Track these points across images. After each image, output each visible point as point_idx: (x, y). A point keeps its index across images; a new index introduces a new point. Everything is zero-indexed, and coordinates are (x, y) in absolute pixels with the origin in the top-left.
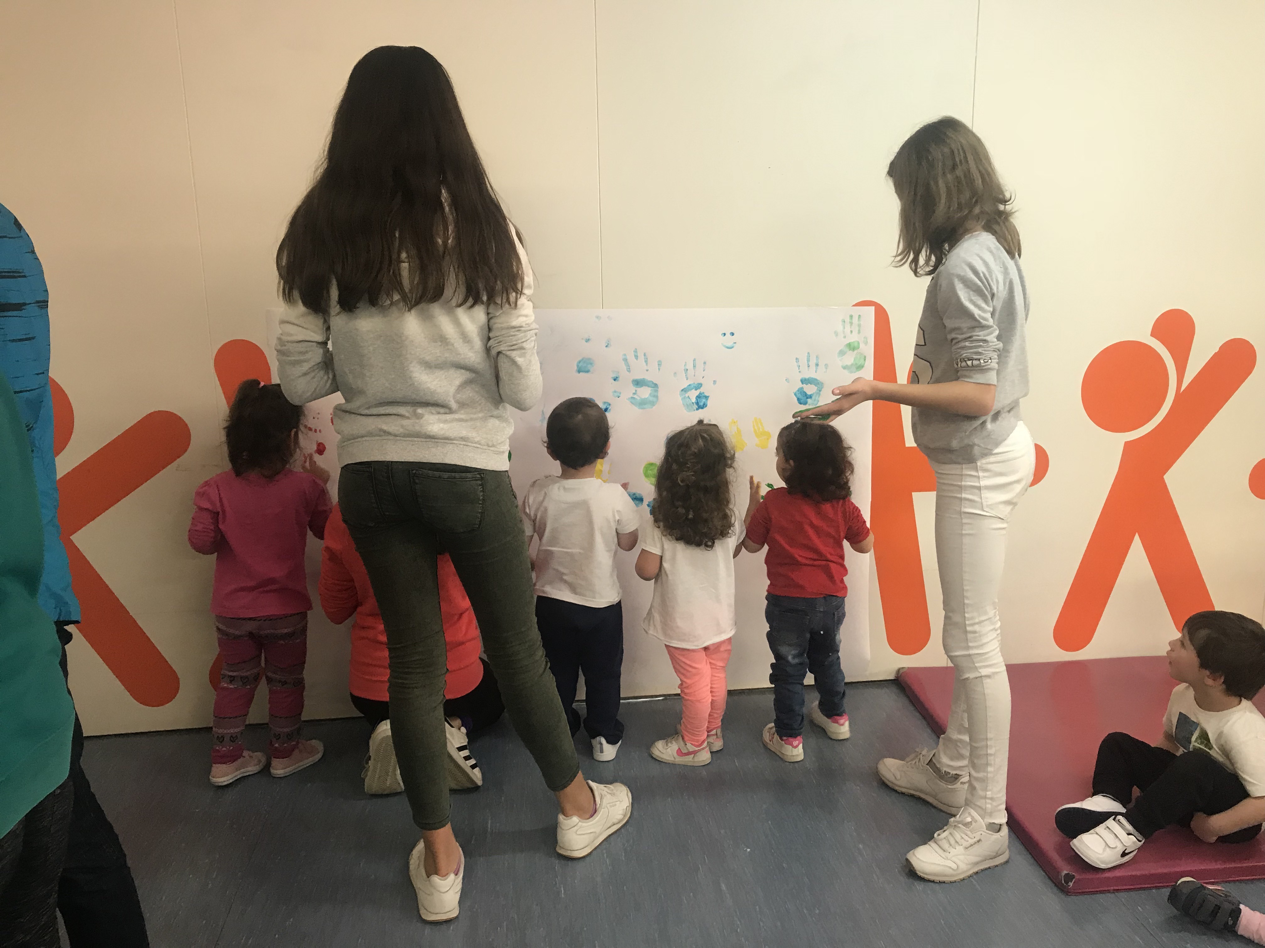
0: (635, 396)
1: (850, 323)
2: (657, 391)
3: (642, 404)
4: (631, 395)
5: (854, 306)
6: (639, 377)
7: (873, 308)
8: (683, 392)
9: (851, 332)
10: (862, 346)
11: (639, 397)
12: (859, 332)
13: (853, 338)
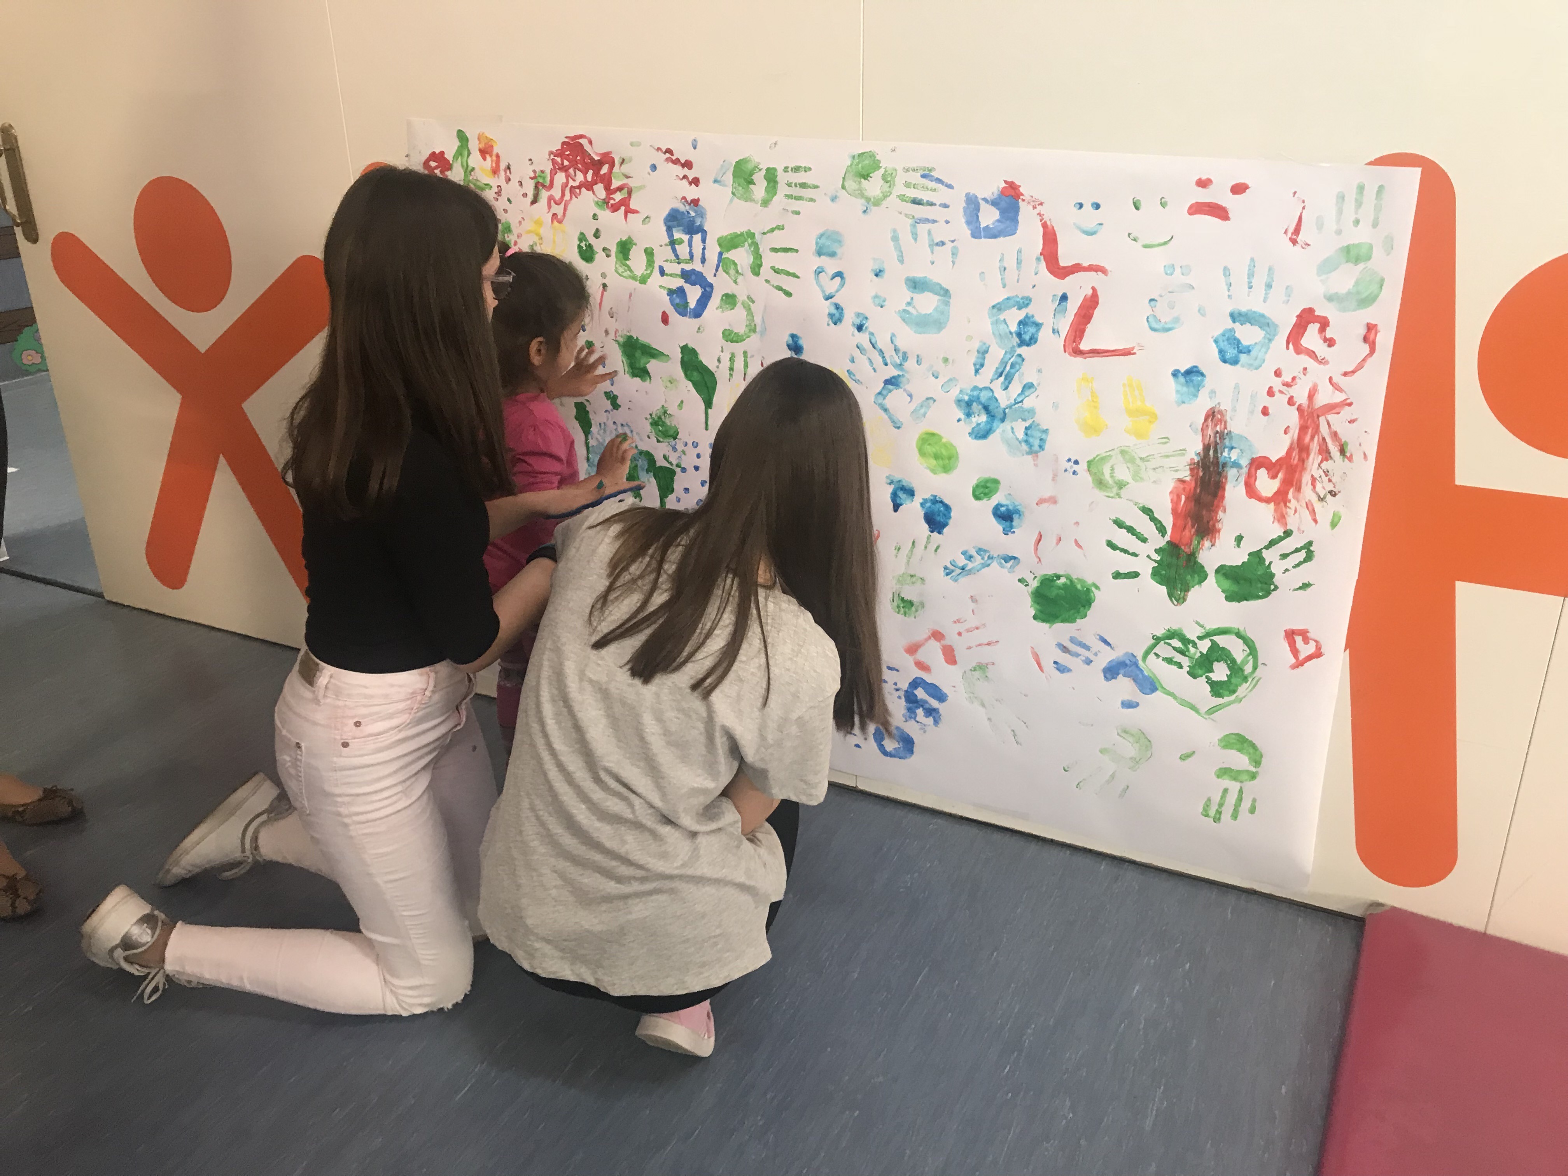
0: (910, 309)
1: (1356, 200)
2: (947, 304)
3: (922, 323)
4: (904, 307)
5: (1370, 163)
6: (918, 274)
7: (1418, 171)
8: (995, 310)
9: (1357, 222)
10: (1378, 253)
11: (917, 311)
12: (1375, 225)
13: (1361, 236)
